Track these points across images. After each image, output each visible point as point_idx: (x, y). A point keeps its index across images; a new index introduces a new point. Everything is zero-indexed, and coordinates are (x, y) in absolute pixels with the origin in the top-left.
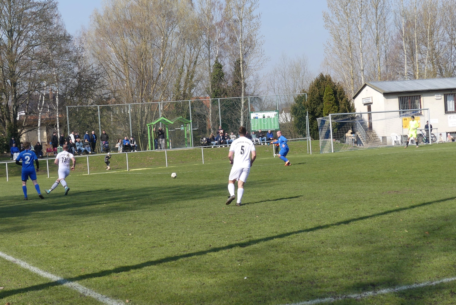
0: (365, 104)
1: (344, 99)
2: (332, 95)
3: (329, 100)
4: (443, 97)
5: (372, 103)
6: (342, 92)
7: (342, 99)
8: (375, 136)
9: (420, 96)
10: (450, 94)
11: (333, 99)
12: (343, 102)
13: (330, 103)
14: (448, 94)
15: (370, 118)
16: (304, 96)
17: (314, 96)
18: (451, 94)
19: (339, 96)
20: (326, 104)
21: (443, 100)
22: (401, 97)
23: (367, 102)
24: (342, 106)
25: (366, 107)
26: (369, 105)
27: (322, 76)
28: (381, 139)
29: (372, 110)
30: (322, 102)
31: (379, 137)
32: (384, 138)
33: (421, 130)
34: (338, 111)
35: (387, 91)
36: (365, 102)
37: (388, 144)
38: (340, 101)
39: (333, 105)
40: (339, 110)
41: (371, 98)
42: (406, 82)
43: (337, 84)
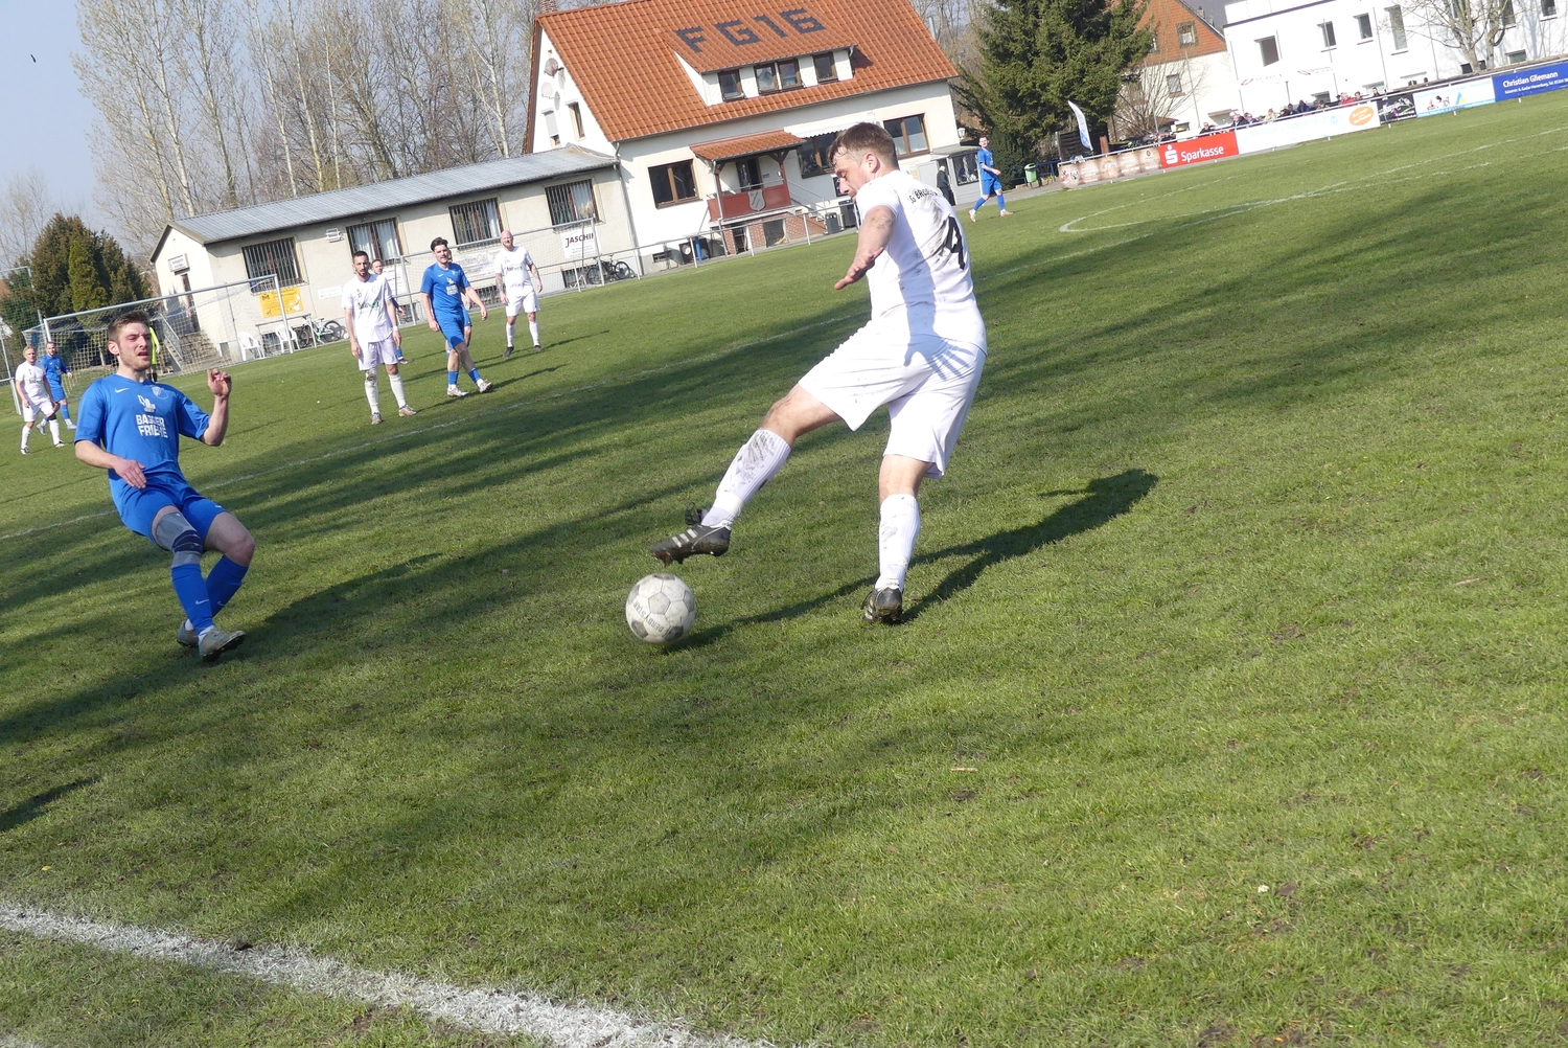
0: (176, 273)
1: (121, 270)
2: (89, 264)
3: (83, 276)
4: (345, 235)
5: (188, 269)
6: (115, 251)
7: (115, 270)
8: (206, 344)
9: (291, 239)
10: (359, 226)
11: (90, 272)
12: (119, 278)
13: (86, 282)
14: (355, 227)
15: (191, 303)
16: (25, 273)
17: (46, 272)
18: (363, 225)
19: (109, 260)
20: (77, 286)
21: (345, 243)
22: (247, 247)
23: (179, 268)
24: (118, 287)
25: (179, 278)
26: (183, 272)
27: (59, 219)
28: (219, 348)
29: (193, 287)
30: (68, 281)
31: (215, 346)
32: (224, 346)
33: (305, 317)
34: (108, 300)
35: (213, 237)
36: (175, 268)
37: (235, 360)
38: (112, 275)
39: (93, 287)
40: (109, 296)
41: (184, 257)
42: (262, 209)
43: (99, 234)
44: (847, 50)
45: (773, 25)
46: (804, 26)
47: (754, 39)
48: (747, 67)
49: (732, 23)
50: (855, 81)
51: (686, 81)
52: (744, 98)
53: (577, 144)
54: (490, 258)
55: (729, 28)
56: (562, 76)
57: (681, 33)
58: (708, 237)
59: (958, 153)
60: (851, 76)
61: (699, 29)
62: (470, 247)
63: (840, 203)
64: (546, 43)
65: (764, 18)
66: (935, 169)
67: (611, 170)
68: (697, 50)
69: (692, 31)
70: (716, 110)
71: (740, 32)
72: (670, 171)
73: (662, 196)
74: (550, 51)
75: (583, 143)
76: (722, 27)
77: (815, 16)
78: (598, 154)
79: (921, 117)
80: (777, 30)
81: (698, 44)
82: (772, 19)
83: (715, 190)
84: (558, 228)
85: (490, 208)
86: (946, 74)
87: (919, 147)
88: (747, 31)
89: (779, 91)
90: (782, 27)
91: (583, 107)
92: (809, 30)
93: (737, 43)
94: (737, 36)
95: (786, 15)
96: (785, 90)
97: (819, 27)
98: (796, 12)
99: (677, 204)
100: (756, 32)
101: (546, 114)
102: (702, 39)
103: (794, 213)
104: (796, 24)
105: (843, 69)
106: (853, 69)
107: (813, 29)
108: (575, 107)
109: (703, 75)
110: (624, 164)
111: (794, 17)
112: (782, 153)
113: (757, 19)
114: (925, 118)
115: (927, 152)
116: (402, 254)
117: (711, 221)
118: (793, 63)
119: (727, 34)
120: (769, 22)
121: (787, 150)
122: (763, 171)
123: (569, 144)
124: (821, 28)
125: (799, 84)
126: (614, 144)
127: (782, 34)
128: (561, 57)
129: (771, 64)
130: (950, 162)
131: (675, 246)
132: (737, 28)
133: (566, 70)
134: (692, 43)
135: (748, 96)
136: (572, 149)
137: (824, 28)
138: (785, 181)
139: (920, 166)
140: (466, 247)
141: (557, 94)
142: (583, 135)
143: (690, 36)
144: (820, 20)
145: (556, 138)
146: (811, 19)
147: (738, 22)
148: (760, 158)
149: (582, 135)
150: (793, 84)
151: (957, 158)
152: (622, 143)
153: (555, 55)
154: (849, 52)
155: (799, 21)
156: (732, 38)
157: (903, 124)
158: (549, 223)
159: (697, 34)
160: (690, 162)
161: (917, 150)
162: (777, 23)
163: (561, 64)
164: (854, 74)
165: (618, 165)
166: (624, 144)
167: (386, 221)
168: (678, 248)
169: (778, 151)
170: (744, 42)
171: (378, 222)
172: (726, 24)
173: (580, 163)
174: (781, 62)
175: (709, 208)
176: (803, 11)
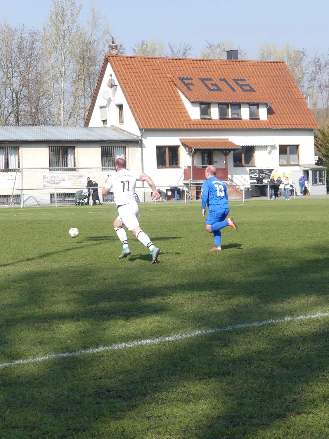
44: (266, 104)
45: (229, 85)
46: (245, 88)
47: (219, 89)
48: (215, 103)
49: (208, 79)
50: (268, 121)
51: (182, 104)
52: (211, 119)
53: (118, 126)
54: (66, 178)
55: (206, 81)
56: (116, 89)
57: (182, 79)
58: (181, 188)
59: (315, 169)
60: (266, 119)
61: (190, 79)
62: (57, 170)
63: (251, 183)
64: (109, 69)
65: (224, 80)
66: (301, 174)
67: (137, 143)
68: (190, 89)
69: (187, 79)
70: (196, 123)
71: (212, 85)
72: (167, 149)
73: (161, 162)
74: (111, 75)
75: (122, 126)
76: (203, 80)
77: (250, 84)
78: (130, 134)
79: (297, 146)
80: (231, 87)
81: (190, 86)
82: (228, 81)
83: (190, 164)
84: (105, 169)
85: (69, 151)
86: (314, 127)
87: (294, 161)
88: (215, 85)
89: (229, 119)
90: (233, 86)
91: (126, 107)
92: (247, 90)
93: (210, 90)
94: (210, 86)
95: (236, 81)
96: (232, 119)
97: (252, 90)
98: (241, 80)
99: (168, 168)
100: (220, 86)
101: (101, 108)
102: (192, 84)
103: (229, 184)
104: (241, 86)
105: (263, 113)
106: (267, 115)
107: (250, 91)
108: (120, 107)
109: (193, 103)
110: (145, 141)
111: (240, 83)
112: (228, 151)
113: (221, 80)
114: (300, 147)
115: (298, 165)
116: (19, 167)
117: (184, 180)
118: (238, 105)
119: (205, 84)
120: (226, 82)
121: (230, 150)
122: (215, 159)
123: (112, 126)
124: (253, 90)
125: (239, 117)
126: (141, 130)
127: (234, 90)
128: (118, 79)
129: (227, 104)
130: (310, 173)
131: (164, 190)
132: (211, 82)
133: (119, 88)
134: (187, 85)
135: (213, 118)
136: (115, 129)
137: (255, 91)
138: (226, 167)
139: (293, 171)
140: (54, 170)
141: (110, 98)
142: (123, 122)
143: (186, 82)
144: (253, 87)
145: (104, 121)
146: (248, 85)
147: (211, 79)
148: (214, 152)
149: (121, 122)
150: (236, 116)
151: (314, 171)
152: (146, 130)
153: (114, 77)
154: (267, 106)
155: (242, 85)
156: (208, 87)
157: (288, 148)
158: (100, 165)
159: (190, 82)
160: (179, 146)
161: (292, 163)
162: (231, 84)
163: (117, 83)
164: (268, 117)
165: (141, 142)
166: (147, 131)
167: (14, 147)
168: (165, 191)
169: (226, 150)
170: (214, 90)
171: (10, 147)
172: (204, 79)
173: (121, 136)
174: (233, 104)
175: (184, 173)
176: (244, 80)
